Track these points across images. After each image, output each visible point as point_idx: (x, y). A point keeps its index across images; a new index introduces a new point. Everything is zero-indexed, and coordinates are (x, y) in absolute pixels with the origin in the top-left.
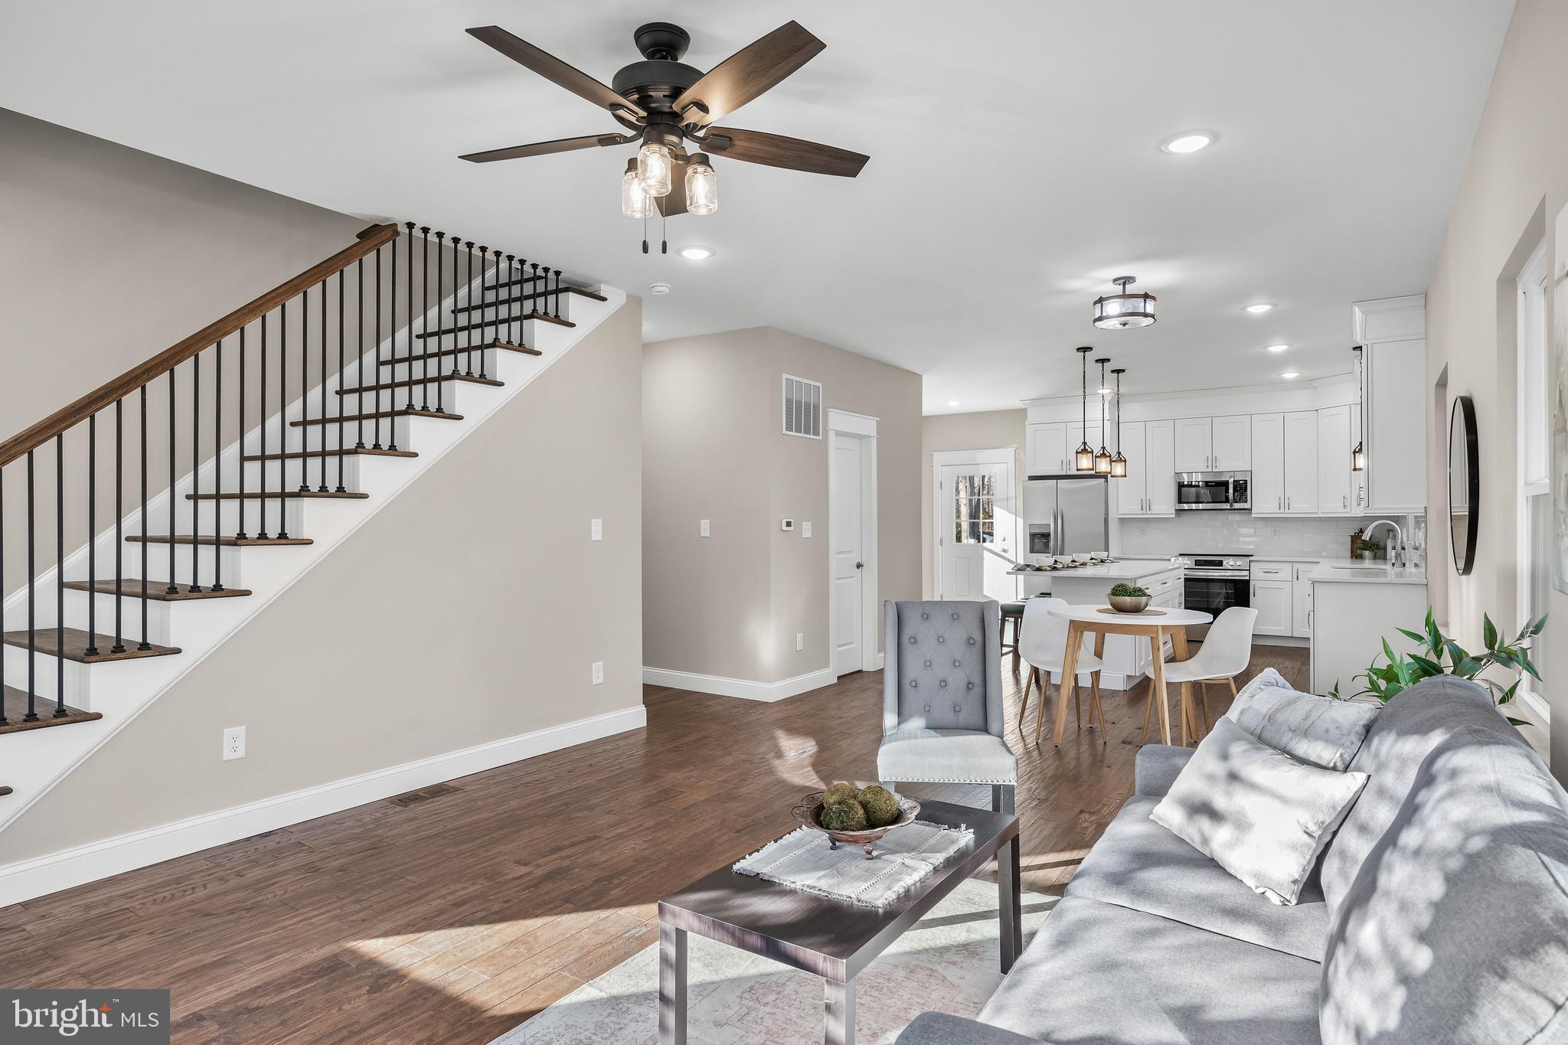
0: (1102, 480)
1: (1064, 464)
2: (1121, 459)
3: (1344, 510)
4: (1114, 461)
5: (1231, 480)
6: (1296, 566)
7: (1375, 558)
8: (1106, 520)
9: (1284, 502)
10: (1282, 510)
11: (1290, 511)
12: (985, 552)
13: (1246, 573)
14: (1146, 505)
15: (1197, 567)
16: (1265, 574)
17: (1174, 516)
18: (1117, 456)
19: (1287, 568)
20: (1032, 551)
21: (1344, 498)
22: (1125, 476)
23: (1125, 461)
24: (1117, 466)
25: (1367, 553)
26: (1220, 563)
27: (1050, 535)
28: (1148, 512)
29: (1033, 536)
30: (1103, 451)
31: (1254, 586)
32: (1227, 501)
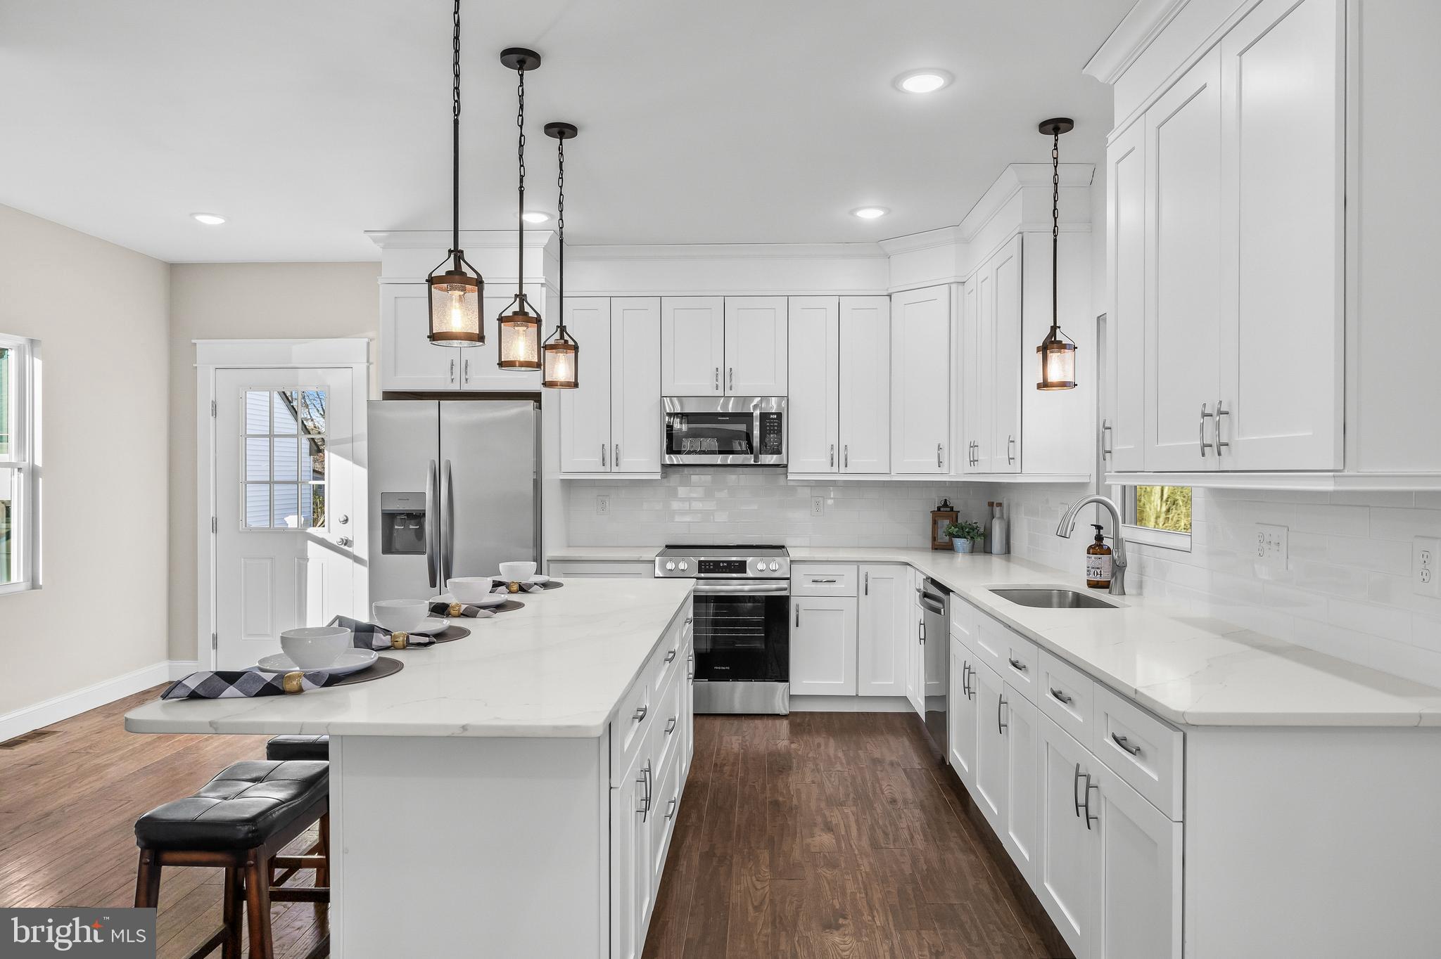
0: (529, 405)
1: (456, 370)
2: (566, 345)
3: (938, 470)
4: (552, 347)
5: (757, 413)
6: (864, 568)
7: (973, 551)
8: (537, 485)
9: (838, 455)
10: (835, 469)
11: (849, 470)
12: (309, 543)
13: (784, 584)
14: (610, 455)
15: (703, 575)
16: (814, 585)
17: (658, 477)
18: (557, 336)
19: (849, 573)
20: (388, 548)
21: (939, 448)
22: (576, 385)
23: (576, 348)
24: (555, 360)
25: (960, 543)
26: (741, 567)
27: (424, 514)
28: (615, 469)
29: (390, 518)
30: (521, 306)
31: (798, 606)
32: (751, 449)
